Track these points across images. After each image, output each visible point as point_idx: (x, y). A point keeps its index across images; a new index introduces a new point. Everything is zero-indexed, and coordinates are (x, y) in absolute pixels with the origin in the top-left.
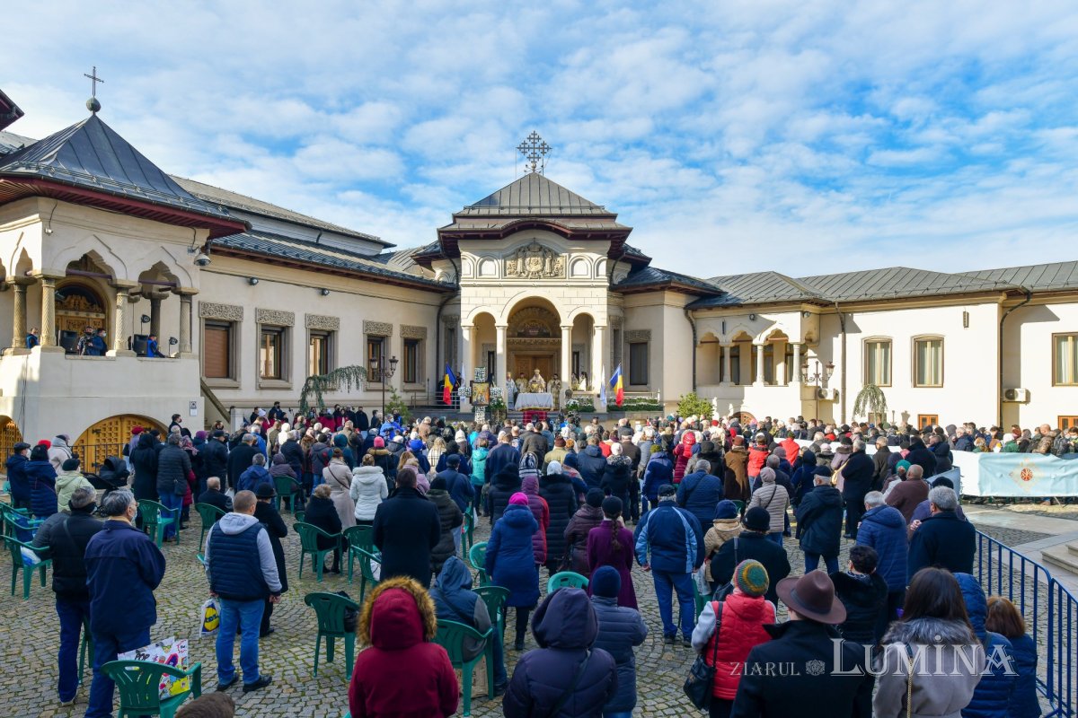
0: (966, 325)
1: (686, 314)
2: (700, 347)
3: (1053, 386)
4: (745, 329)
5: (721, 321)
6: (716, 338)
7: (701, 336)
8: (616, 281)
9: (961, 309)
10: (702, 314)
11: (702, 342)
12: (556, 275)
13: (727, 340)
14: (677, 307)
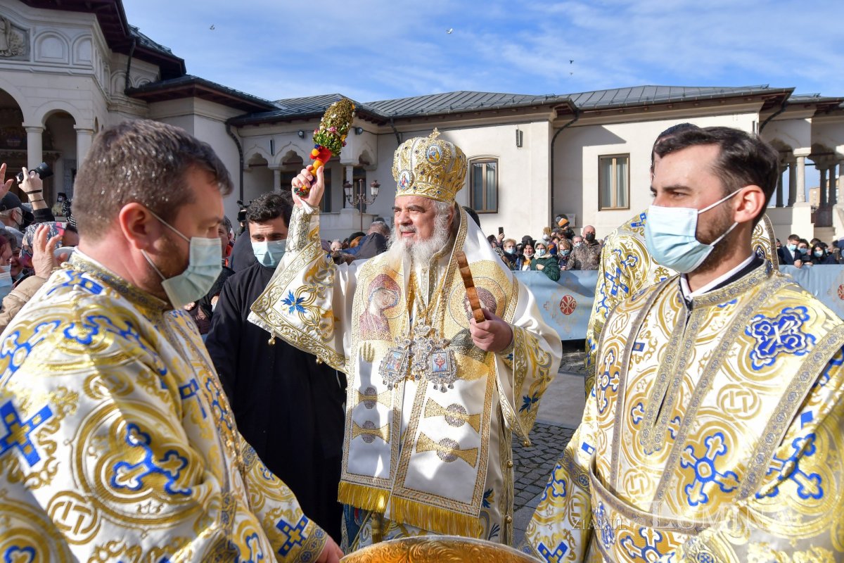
0: (520, 144)
1: (228, 131)
2: (247, 171)
3: (599, 210)
4: (295, 149)
5: (268, 139)
6: (265, 160)
7: (249, 157)
8: (135, 84)
9: (513, 128)
10: (249, 131)
11: (250, 166)
12: (12, 55)
13: (275, 162)
14: (214, 120)
